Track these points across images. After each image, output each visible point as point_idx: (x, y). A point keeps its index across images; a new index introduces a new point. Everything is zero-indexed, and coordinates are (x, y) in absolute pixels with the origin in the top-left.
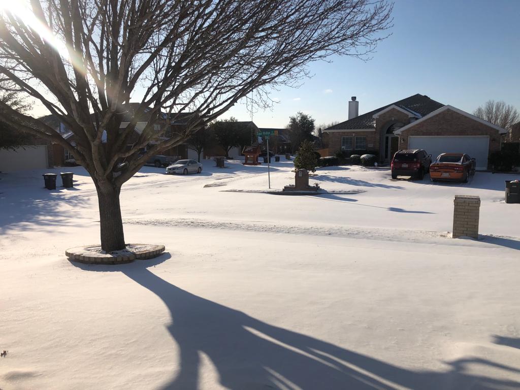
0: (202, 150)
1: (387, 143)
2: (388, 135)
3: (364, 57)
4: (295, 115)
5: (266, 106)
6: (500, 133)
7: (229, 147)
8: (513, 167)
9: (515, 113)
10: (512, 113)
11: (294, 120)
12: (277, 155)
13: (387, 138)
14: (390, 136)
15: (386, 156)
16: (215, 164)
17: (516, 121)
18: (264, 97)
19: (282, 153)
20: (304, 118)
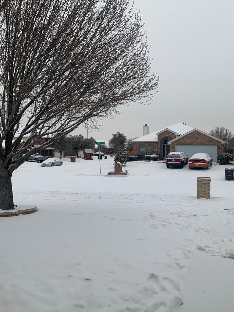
0: (63, 152)
1: (164, 148)
2: (164, 144)
3: (146, 103)
4: (115, 133)
5: (96, 128)
6: (222, 143)
7: (79, 151)
8: (229, 161)
9: (230, 133)
10: (229, 133)
11: (114, 136)
12: (105, 155)
13: (164, 146)
14: (166, 145)
15: (164, 156)
16: (70, 160)
17: (231, 137)
18: (95, 123)
19: (108, 154)
20: (120, 135)
